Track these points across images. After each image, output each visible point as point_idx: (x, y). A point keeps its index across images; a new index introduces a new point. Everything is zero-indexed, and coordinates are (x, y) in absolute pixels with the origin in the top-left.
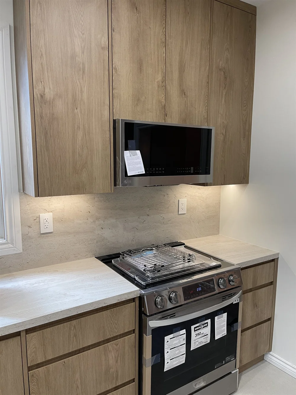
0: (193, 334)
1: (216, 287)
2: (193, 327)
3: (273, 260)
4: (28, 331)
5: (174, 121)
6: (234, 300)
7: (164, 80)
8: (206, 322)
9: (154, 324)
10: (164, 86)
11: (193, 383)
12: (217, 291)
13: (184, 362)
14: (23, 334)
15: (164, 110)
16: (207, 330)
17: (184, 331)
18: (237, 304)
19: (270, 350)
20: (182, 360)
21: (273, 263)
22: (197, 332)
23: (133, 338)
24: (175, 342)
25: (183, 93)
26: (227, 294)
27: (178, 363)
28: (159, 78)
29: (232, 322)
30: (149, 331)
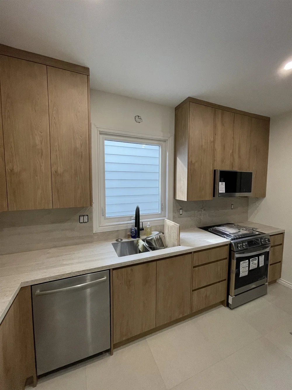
0: (251, 262)
1: (260, 243)
2: (251, 259)
3: (282, 233)
4: (195, 252)
5: (236, 169)
6: (267, 250)
7: (233, 152)
8: (256, 258)
9: (237, 256)
10: (232, 155)
11: (250, 285)
12: (260, 245)
13: (247, 275)
14: (192, 253)
15: (232, 165)
16: (256, 262)
17: (247, 261)
18: (268, 252)
19: (280, 277)
20: (246, 273)
21: (282, 235)
22: (253, 262)
23: (226, 261)
24: (244, 265)
25: (240, 157)
26: (264, 246)
27: (245, 275)
28: (231, 151)
29: (266, 259)
30: (235, 259)
